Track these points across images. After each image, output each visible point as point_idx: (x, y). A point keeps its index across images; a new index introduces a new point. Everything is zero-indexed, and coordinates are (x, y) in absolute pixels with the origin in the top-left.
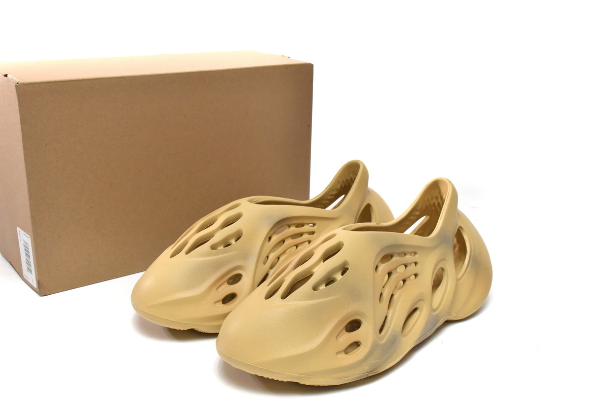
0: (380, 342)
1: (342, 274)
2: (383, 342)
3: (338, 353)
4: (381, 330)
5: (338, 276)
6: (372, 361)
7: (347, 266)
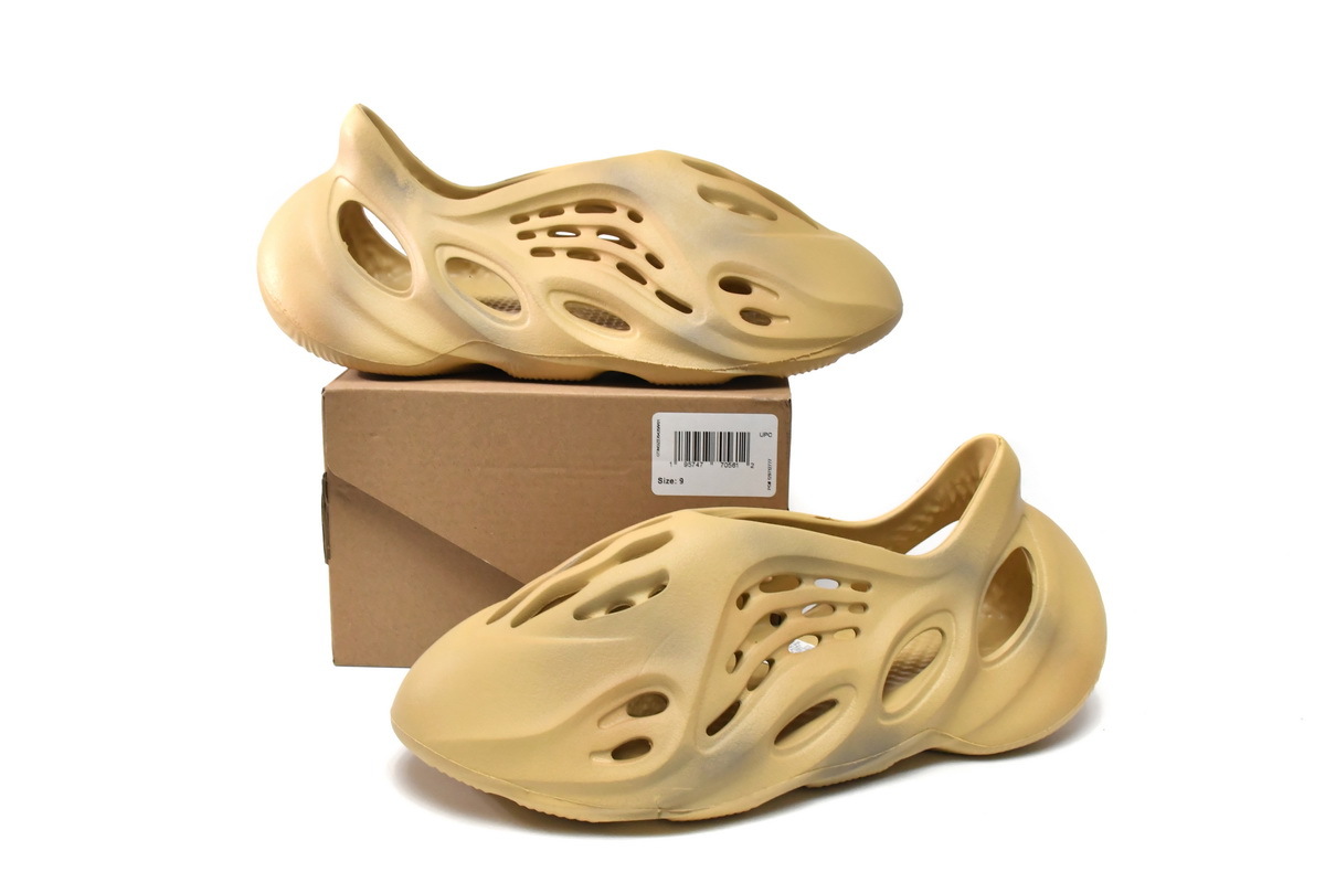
0: (701, 751)
1: (650, 597)
2: (711, 751)
3: (594, 753)
4: (713, 729)
5: (641, 599)
6: (673, 786)
7: (664, 583)
